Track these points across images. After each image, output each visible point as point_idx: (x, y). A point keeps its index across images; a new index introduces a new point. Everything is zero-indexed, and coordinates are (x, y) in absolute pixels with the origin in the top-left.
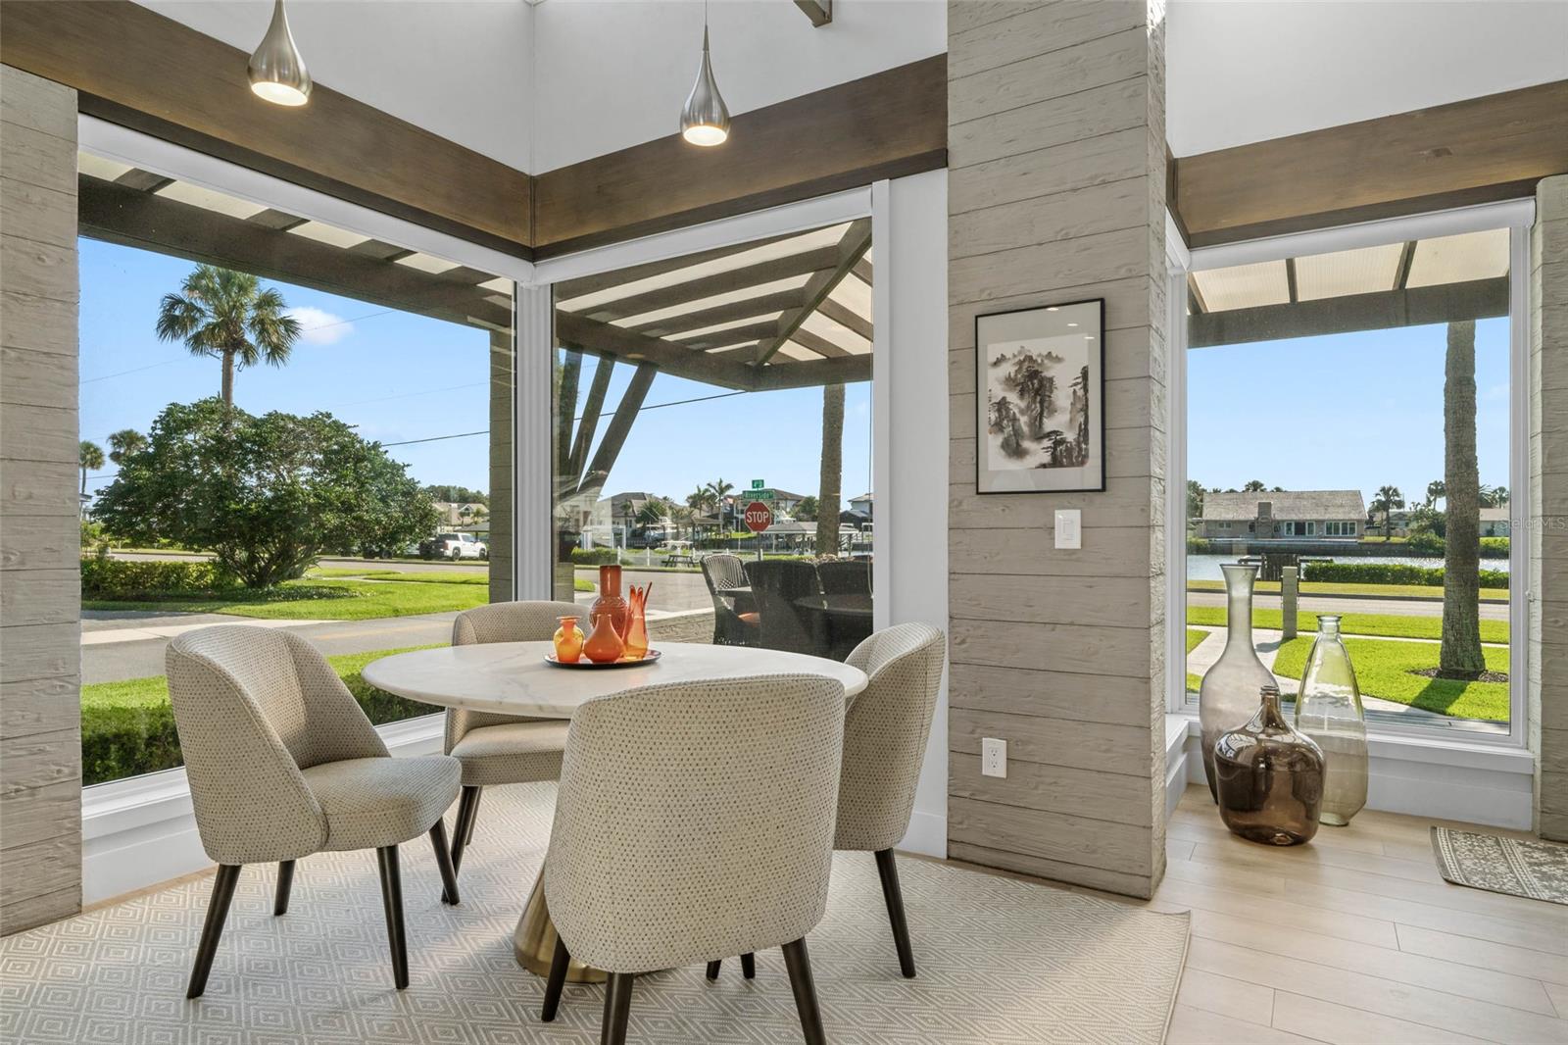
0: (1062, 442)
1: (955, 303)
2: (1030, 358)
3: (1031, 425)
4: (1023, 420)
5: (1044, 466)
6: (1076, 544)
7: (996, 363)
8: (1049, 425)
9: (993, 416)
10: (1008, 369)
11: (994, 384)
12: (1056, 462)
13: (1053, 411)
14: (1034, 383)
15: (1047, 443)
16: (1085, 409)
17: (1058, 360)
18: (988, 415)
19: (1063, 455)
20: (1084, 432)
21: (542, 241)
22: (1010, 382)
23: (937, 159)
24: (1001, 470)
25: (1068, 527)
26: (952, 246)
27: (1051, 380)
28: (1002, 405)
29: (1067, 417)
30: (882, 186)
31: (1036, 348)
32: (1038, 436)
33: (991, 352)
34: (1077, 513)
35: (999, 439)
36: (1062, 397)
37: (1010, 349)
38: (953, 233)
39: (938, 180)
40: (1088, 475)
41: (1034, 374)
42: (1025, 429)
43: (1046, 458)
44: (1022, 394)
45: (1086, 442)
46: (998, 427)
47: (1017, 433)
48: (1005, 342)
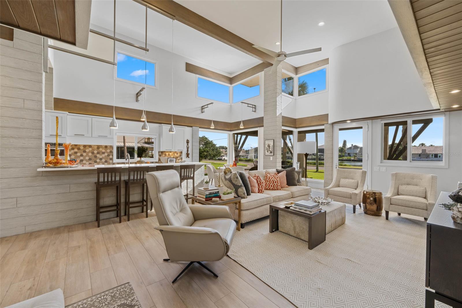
1: (264, 139)
6: (272, 160)
8: (270, 150)
10: (267, 145)
11: (266, 146)
12: (270, 153)
14: (269, 146)
17: (271, 144)
18: (266, 149)
19: (271, 152)
20: (272, 150)
21: (232, 129)
23: (263, 126)
24: (267, 153)
28: (267, 148)
30: (259, 128)
31: (269, 143)
33: (266, 143)
34: (272, 157)
36: (271, 147)
38: (264, 133)
39: (263, 128)
40: (272, 154)
43: (270, 152)
46: (267, 150)
47: (268, 150)
48: (267, 142)
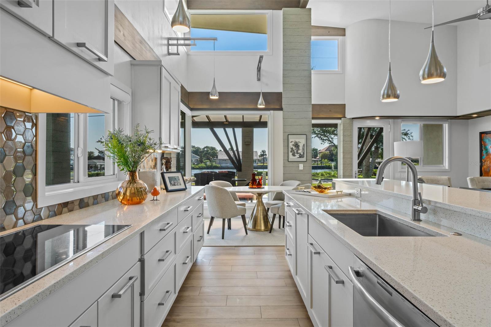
0: (301, 154)
1: (284, 132)
2: (296, 142)
3: (296, 151)
4: (295, 151)
5: (298, 158)
6: (302, 169)
7: (291, 142)
8: (299, 152)
9: (291, 150)
10: (293, 143)
11: (291, 145)
12: (300, 157)
13: (299, 150)
14: (297, 145)
15: (299, 154)
16: (304, 150)
17: (300, 142)
18: (290, 150)
19: (301, 156)
20: (304, 153)
22: (293, 145)
23: (281, 109)
24: (291, 157)
25: (301, 166)
26: (283, 123)
27: (299, 145)
28: (292, 148)
29: (301, 151)
31: (297, 140)
32: (298, 153)
33: (290, 140)
34: (302, 164)
35: (292, 153)
36: (301, 148)
37: (293, 140)
38: (284, 121)
39: (281, 112)
40: (304, 159)
41: (297, 144)
42: (295, 152)
43: (298, 156)
44: (295, 147)
45: (304, 154)
46: (291, 152)
47: (294, 153)
48: (292, 139)
